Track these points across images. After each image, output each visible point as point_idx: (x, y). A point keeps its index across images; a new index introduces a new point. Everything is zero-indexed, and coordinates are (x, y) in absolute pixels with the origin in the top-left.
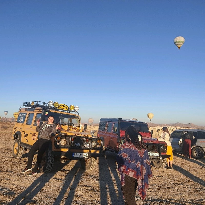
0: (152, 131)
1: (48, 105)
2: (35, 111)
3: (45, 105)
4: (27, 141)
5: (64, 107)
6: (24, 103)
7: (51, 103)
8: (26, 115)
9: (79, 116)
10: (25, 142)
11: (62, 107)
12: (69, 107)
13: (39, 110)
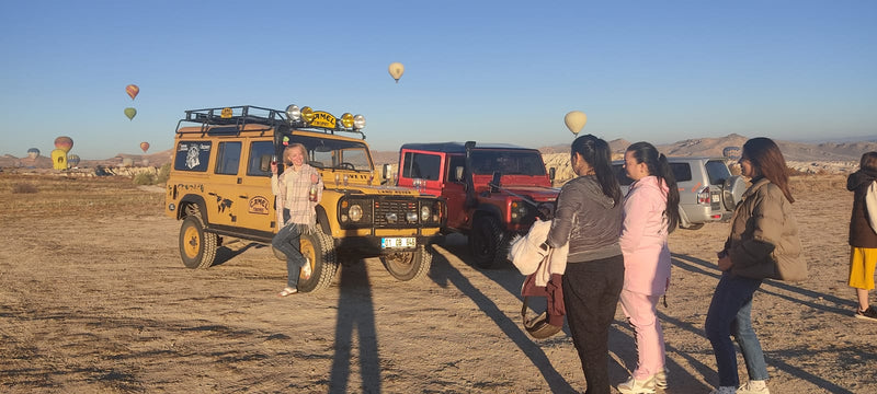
0: (553, 170)
1: (285, 118)
2: (242, 134)
3: (277, 117)
4: (234, 219)
5: (325, 121)
6: (189, 113)
7: (295, 110)
8: (207, 147)
9: (366, 141)
10: (227, 221)
11: (322, 120)
12: (337, 120)
13: (259, 134)
